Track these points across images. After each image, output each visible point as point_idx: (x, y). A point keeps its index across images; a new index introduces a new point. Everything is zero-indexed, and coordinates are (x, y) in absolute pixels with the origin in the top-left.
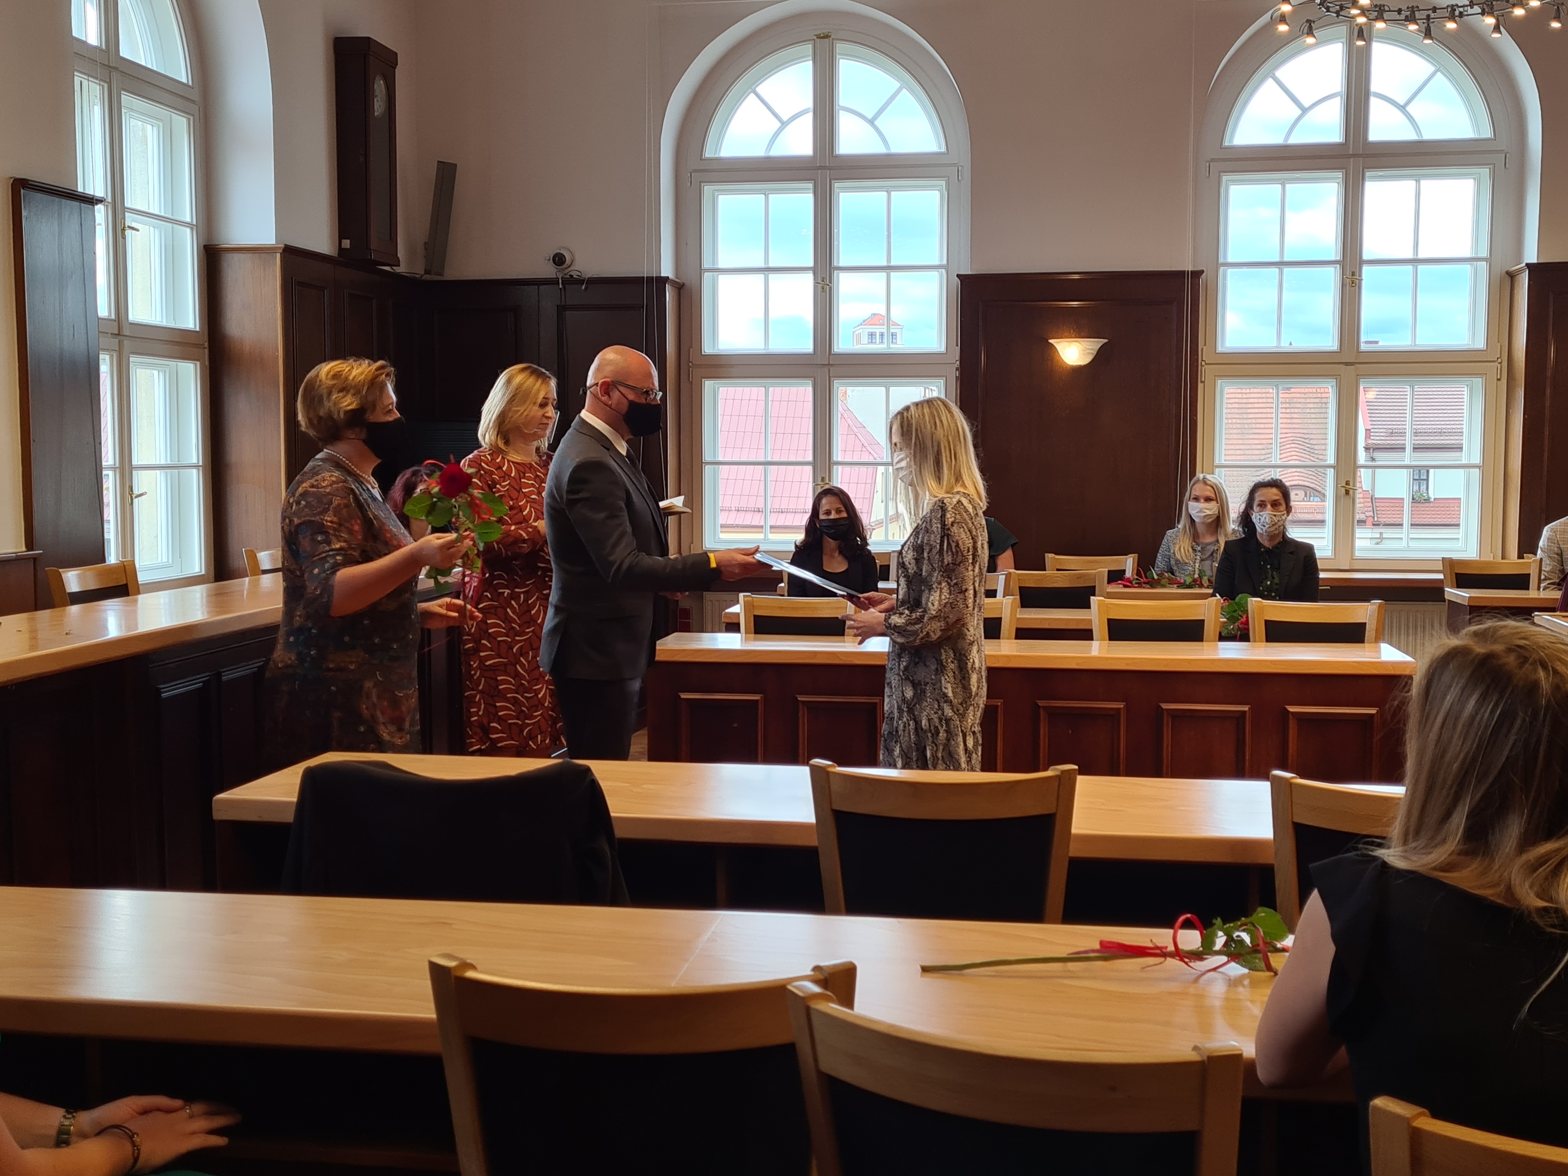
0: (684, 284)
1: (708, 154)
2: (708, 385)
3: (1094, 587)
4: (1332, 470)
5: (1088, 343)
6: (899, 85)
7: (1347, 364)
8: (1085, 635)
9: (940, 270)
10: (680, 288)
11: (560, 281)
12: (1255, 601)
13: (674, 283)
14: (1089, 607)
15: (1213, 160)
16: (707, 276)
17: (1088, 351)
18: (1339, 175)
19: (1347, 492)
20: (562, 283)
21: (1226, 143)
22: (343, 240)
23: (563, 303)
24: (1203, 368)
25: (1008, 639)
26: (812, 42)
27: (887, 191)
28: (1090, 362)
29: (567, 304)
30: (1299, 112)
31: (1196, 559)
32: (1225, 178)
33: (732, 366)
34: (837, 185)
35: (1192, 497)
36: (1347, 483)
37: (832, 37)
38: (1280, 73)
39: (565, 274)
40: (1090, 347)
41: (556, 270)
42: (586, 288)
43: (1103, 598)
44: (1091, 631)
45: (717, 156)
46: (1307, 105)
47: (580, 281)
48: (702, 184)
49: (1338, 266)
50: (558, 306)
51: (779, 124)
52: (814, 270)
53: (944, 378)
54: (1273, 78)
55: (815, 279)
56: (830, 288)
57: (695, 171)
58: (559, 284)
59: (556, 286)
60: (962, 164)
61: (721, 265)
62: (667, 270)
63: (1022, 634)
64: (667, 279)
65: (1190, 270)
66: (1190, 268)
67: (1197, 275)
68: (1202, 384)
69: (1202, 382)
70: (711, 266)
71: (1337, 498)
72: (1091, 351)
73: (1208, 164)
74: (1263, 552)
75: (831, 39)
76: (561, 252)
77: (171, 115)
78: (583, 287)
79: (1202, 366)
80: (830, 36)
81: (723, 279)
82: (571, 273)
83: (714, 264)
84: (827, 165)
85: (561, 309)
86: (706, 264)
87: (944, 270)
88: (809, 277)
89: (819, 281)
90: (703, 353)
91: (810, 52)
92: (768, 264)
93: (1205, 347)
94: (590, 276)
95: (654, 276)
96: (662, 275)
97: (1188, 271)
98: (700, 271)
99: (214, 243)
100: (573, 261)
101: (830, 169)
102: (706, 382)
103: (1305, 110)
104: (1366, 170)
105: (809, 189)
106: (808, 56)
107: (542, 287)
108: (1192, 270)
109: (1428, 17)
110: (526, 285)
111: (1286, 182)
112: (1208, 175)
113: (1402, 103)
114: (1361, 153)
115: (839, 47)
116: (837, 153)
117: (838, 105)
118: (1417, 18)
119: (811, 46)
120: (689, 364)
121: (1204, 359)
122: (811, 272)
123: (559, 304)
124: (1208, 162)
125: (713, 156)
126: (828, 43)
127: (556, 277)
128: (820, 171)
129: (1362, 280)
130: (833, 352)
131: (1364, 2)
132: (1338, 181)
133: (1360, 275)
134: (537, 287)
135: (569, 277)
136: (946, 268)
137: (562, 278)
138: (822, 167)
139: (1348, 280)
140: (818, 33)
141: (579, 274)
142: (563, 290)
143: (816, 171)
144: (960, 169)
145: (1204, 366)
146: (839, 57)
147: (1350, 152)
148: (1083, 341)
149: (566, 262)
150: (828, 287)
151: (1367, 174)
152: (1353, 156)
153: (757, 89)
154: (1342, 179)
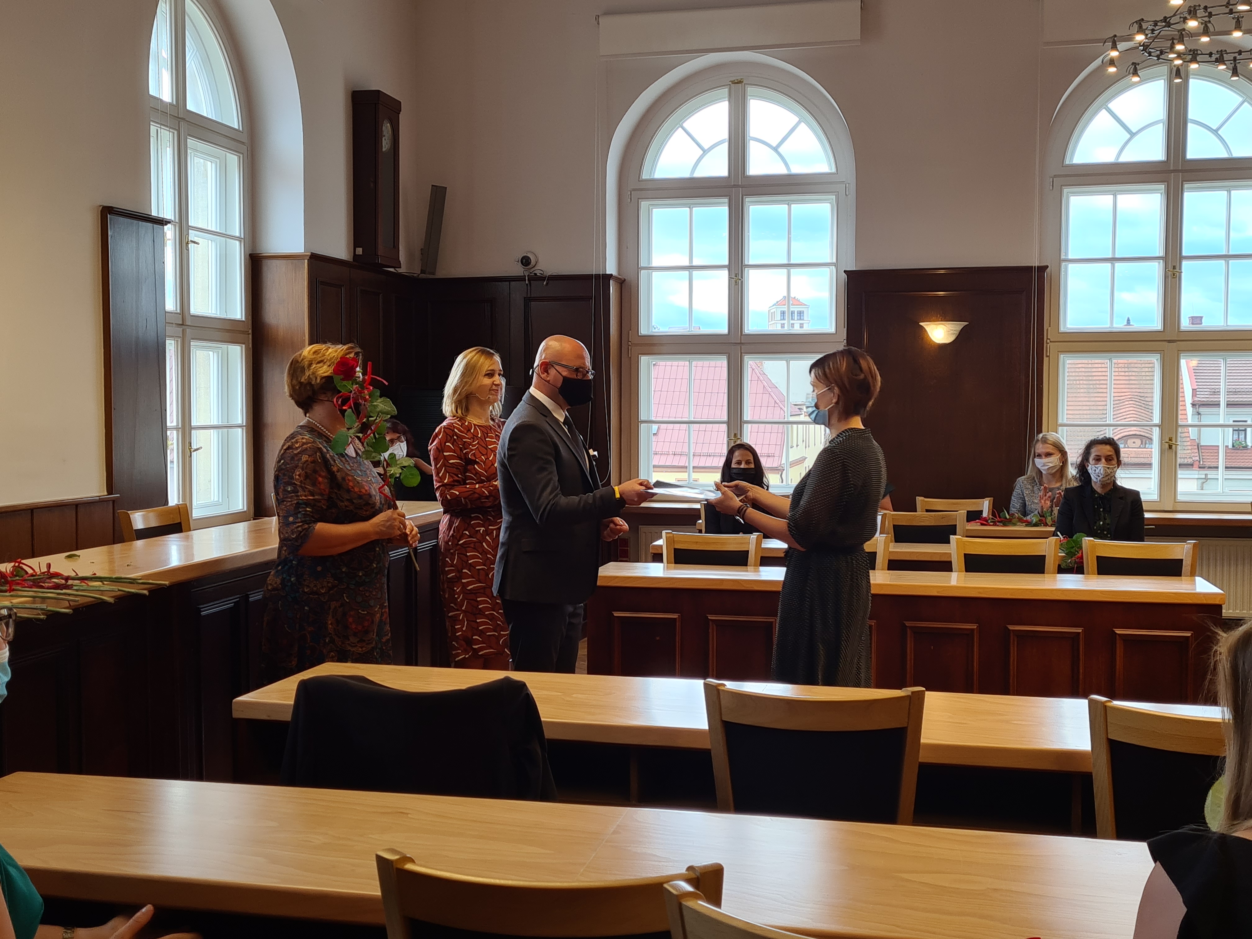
0: (625, 280)
1: (645, 176)
2: (644, 359)
3: (956, 525)
4: (1158, 428)
5: (953, 326)
6: (798, 119)
7: (1169, 341)
8: (945, 566)
9: (831, 267)
10: (622, 283)
11: (527, 278)
12: (1089, 540)
13: (616, 279)
14: (949, 543)
15: (1055, 176)
16: (643, 273)
17: (952, 332)
18: (1162, 187)
19: (1170, 447)
20: (528, 280)
21: (1067, 162)
22: (357, 248)
23: (529, 296)
24: (1048, 345)
25: (882, 569)
26: (729, 87)
27: (788, 204)
28: (953, 341)
29: (532, 296)
30: (1128, 136)
32: (1066, 190)
33: (662, 344)
34: (747, 200)
35: (1037, 453)
36: (1170, 440)
38: (1112, 105)
39: (531, 273)
40: (953, 329)
41: (523, 270)
42: (547, 284)
43: (960, 537)
44: (950, 562)
45: (652, 177)
46: (1134, 131)
47: (542, 278)
48: (640, 200)
49: (1162, 261)
50: (525, 298)
51: (702, 152)
52: (729, 267)
54: (1106, 109)
55: (729, 275)
56: (742, 282)
57: (634, 190)
58: (525, 280)
59: (523, 282)
60: (849, 182)
61: (655, 264)
62: (611, 268)
63: (895, 565)
64: (611, 276)
65: (1036, 265)
66: (1036, 264)
67: (1042, 269)
68: (1048, 358)
69: (1047, 356)
70: (646, 265)
71: (1162, 452)
72: (955, 332)
73: (1051, 179)
74: (1097, 498)
75: (743, 84)
76: (528, 255)
77: (226, 154)
78: (545, 283)
80: (743, 82)
81: (655, 275)
82: (535, 272)
83: (648, 263)
84: (740, 184)
85: (528, 301)
86: (643, 264)
87: (834, 267)
88: (725, 273)
89: (733, 277)
90: (640, 334)
91: (727, 94)
92: (692, 263)
93: (1049, 328)
94: (550, 274)
95: (601, 273)
96: (607, 273)
97: (1035, 267)
98: (638, 269)
99: (257, 252)
100: (537, 262)
101: (742, 187)
102: (642, 357)
103: (1133, 135)
104: (1184, 183)
105: (725, 203)
106: (725, 98)
107: (513, 283)
108: (1039, 265)
109: (1235, 59)
110: (500, 282)
111: (1117, 193)
112: (1051, 188)
113: (1214, 128)
114: (1180, 168)
115: (750, 90)
116: (748, 174)
117: (749, 136)
118: (1225, 59)
119: (727, 89)
120: (628, 343)
121: (1049, 338)
122: (727, 269)
123: (526, 296)
124: (1051, 177)
125: (648, 178)
126: (740, 87)
127: (523, 275)
128: (734, 189)
129: (1181, 272)
130: (743, 333)
131: (1180, 47)
132: (1161, 192)
133: (1180, 268)
134: (508, 283)
135: (533, 275)
136: (836, 265)
137: (528, 276)
138: (735, 186)
139: (1170, 272)
140: (732, 79)
141: (542, 273)
142: (529, 285)
143: (731, 189)
144: (847, 186)
145: (1048, 343)
146: (750, 98)
147: (1172, 168)
148: (949, 324)
149: (532, 264)
150: (740, 281)
151: (1186, 186)
152: (1174, 171)
153: (684, 125)
154: (1164, 190)
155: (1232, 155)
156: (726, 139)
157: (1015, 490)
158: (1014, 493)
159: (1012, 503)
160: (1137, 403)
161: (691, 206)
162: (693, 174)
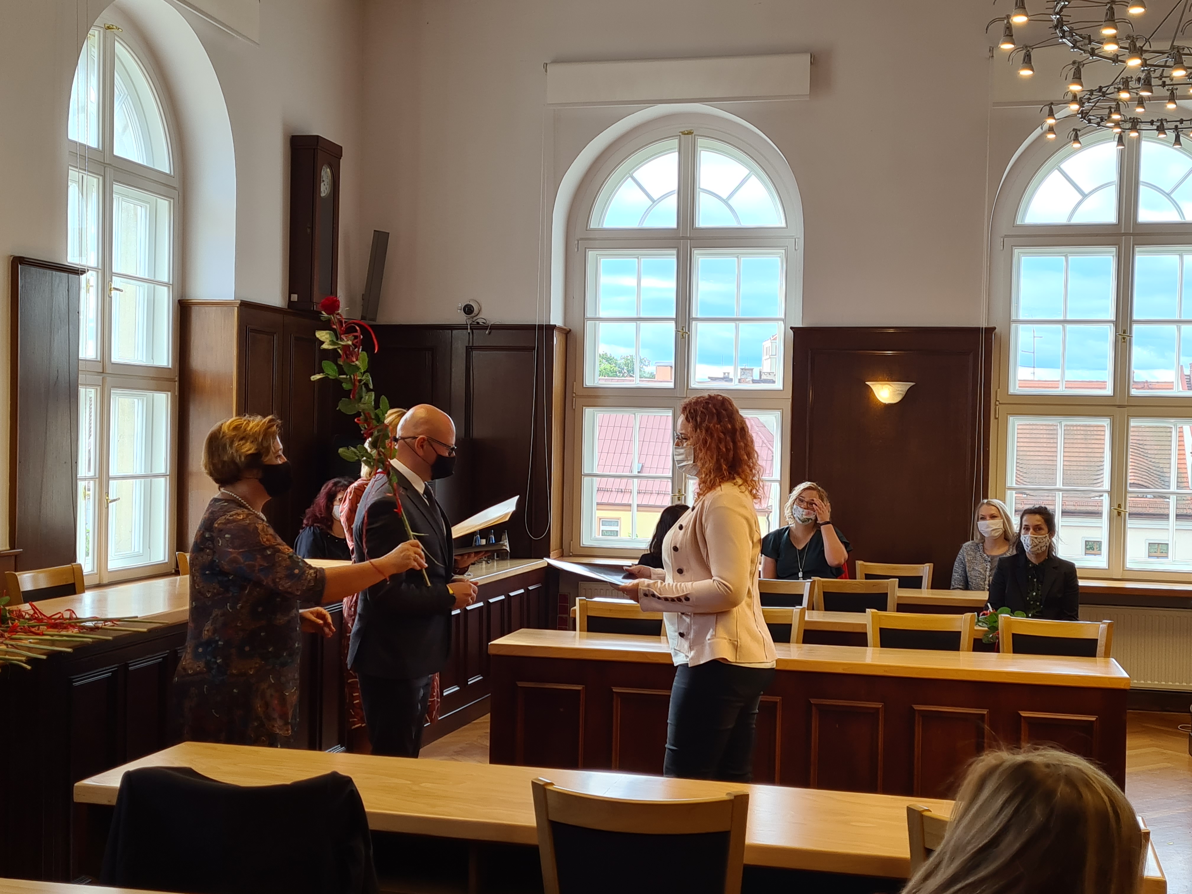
0: (570, 330)
1: (593, 225)
2: (588, 412)
3: (887, 594)
4: (1107, 494)
5: (898, 386)
6: (748, 172)
7: (1119, 406)
8: (860, 640)
9: (780, 322)
10: (567, 333)
11: (469, 327)
12: (1005, 617)
13: (560, 329)
15: (1006, 236)
16: (589, 324)
17: (898, 392)
18: (1114, 249)
19: (1121, 514)
20: (470, 329)
21: (1019, 222)
22: (292, 295)
23: (471, 345)
24: (997, 407)
25: (795, 643)
26: (678, 137)
27: (738, 257)
28: (900, 401)
29: (474, 345)
30: (1080, 197)
31: (987, 568)
32: (1016, 251)
33: (606, 397)
34: (696, 252)
35: (980, 517)
36: (1121, 507)
37: (695, 133)
38: (1064, 166)
39: (473, 322)
40: (900, 389)
41: (466, 318)
42: (490, 333)
44: (866, 635)
45: (600, 227)
46: (1086, 192)
47: (484, 327)
48: (587, 250)
49: (1112, 324)
50: (466, 347)
51: (651, 203)
52: (676, 320)
53: (781, 411)
54: (1058, 170)
55: (676, 328)
56: (689, 336)
57: (582, 239)
58: (467, 329)
59: (465, 331)
60: (798, 237)
61: (602, 314)
62: (556, 319)
63: (809, 637)
64: (554, 327)
65: (984, 327)
66: (984, 325)
67: (990, 331)
68: (996, 420)
69: (996, 418)
70: (593, 316)
71: (1112, 519)
72: (901, 392)
73: (1002, 239)
74: (1031, 568)
75: (693, 135)
76: (471, 303)
77: (156, 200)
78: (487, 332)
79: (996, 405)
80: (693, 133)
81: (602, 325)
82: (478, 321)
83: (596, 314)
84: (688, 236)
85: (469, 349)
86: (589, 314)
87: (782, 322)
88: (673, 324)
89: (680, 330)
90: (584, 386)
91: (677, 145)
92: (640, 315)
93: (999, 390)
94: (492, 323)
95: (544, 324)
96: (552, 323)
97: (982, 328)
98: (584, 319)
99: (187, 298)
100: (480, 311)
101: (691, 239)
102: (586, 409)
103: (1085, 196)
104: (1135, 246)
105: (673, 255)
106: (675, 148)
107: (454, 332)
108: (987, 326)
110: (441, 329)
111: (1068, 255)
112: (1002, 249)
113: (1167, 192)
114: (1131, 232)
115: (700, 141)
116: (697, 226)
117: (699, 188)
119: (677, 140)
120: (572, 395)
121: (998, 399)
122: (674, 322)
123: (467, 345)
124: (1002, 237)
125: (596, 227)
126: (690, 138)
127: (465, 323)
128: (682, 241)
129: (1132, 337)
130: (690, 388)
131: (1116, 117)
132: (1112, 254)
133: (1131, 332)
134: (450, 331)
135: (475, 323)
136: (784, 320)
137: (470, 324)
138: (683, 238)
139: (1120, 336)
140: (682, 130)
141: (484, 321)
142: (471, 334)
143: (679, 241)
144: (797, 240)
146: (701, 149)
147: (1123, 231)
148: (894, 384)
149: (475, 312)
150: (687, 335)
151: (1137, 249)
152: (1125, 234)
153: (634, 175)
154: (1115, 253)
155: (1184, 218)
156: (675, 190)
157: (959, 556)
158: (957, 558)
159: (954, 568)
161: (640, 257)
162: (642, 224)
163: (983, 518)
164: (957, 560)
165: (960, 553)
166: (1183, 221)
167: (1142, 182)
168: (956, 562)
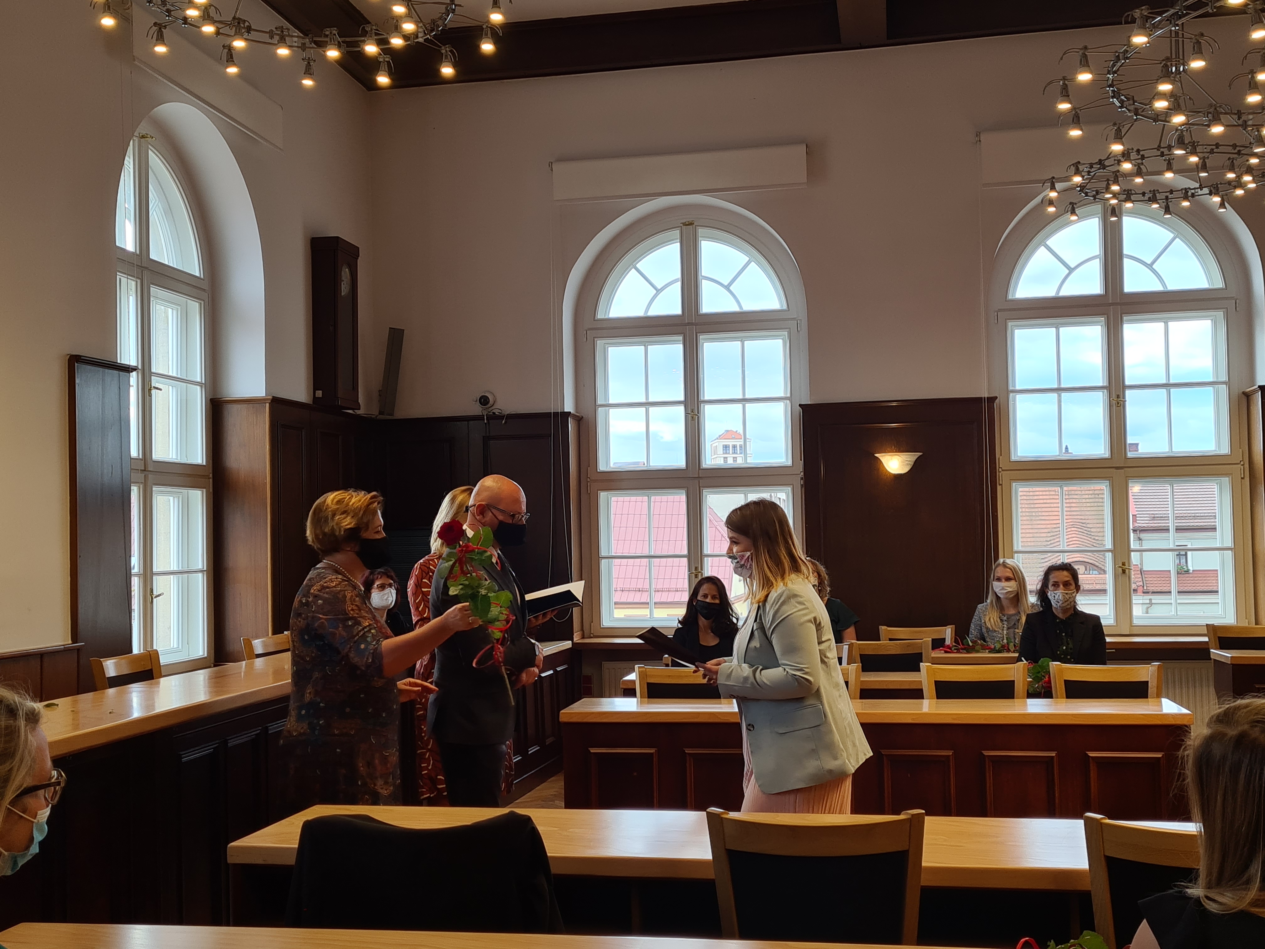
0: (583, 417)
1: (600, 315)
2: (603, 495)
3: (922, 654)
4: (1110, 553)
5: (907, 456)
6: (748, 259)
7: (1116, 468)
8: (916, 694)
9: (785, 401)
10: (580, 420)
11: (485, 417)
13: (575, 416)
14: (919, 671)
15: (1000, 310)
16: (600, 410)
17: (907, 462)
18: (1102, 319)
19: (1124, 571)
20: (487, 419)
21: (1010, 297)
22: (316, 391)
23: (488, 435)
24: (1001, 474)
26: (679, 228)
27: (741, 341)
28: (909, 471)
29: (491, 435)
30: (1067, 271)
31: (1003, 627)
33: (622, 480)
34: (702, 337)
35: (996, 578)
36: (1123, 564)
37: (695, 224)
38: (1050, 242)
39: (489, 412)
40: (908, 459)
41: (482, 409)
42: (506, 422)
43: (929, 664)
44: (922, 690)
45: (607, 317)
46: (1072, 266)
47: (501, 417)
48: (596, 339)
49: (1106, 390)
50: (483, 437)
51: (655, 292)
52: (685, 403)
53: (792, 486)
54: (1045, 246)
55: (685, 410)
56: (699, 417)
57: (590, 329)
58: (484, 419)
59: (482, 422)
60: (800, 318)
61: (612, 401)
62: (569, 406)
64: (569, 413)
65: (986, 397)
66: (986, 395)
67: (992, 400)
68: (1001, 486)
70: (603, 403)
71: (1114, 577)
72: (909, 463)
73: (996, 313)
74: (1058, 622)
75: (694, 226)
76: (486, 395)
77: (187, 301)
78: (503, 422)
79: (999, 472)
80: (693, 224)
82: (494, 411)
83: (605, 400)
84: (694, 321)
85: (487, 439)
86: (600, 401)
87: (788, 401)
88: (681, 409)
89: (689, 412)
90: (598, 471)
91: (678, 236)
92: (649, 399)
93: (1001, 457)
94: (508, 413)
95: (560, 411)
96: (566, 411)
98: (596, 406)
99: (218, 397)
100: (495, 401)
101: (696, 324)
102: (601, 493)
103: (1071, 270)
104: (1123, 315)
105: (680, 341)
106: (677, 239)
107: (471, 423)
108: (988, 396)
109: (1167, 198)
110: (459, 421)
111: (1059, 326)
112: (996, 322)
113: (1148, 262)
114: (1118, 301)
115: (701, 231)
116: (701, 312)
117: (701, 276)
118: (1158, 198)
119: (678, 231)
120: (587, 480)
121: (1001, 467)
122: (683, 405)
123: (484, 435)
124: (996, 311)
125: (604, 317)
126: (692, 229)
127: (481, 414)
128: (687, 327)
129: (1125, 401)
130: (701, 468)
131: (1115, 188)
132: (1101, 324)
133: (1124, 397)
134: (467, 423)
135: (492, 414)
136: (790, 399)
137: (486, 415)
138: (689, 324)
139: (1114, 401)
140: (684, 221)
141: (501, 412)
142: (487, 424)
143: (684, 326)
144: (798, 321)
145: (1000, 472)
146: (701, 239)
147: (1111, 302)
148: (904, 455)
149: (490, 403)
150: (696, 417)
151: (1125, 318)
152: (1112, 304)
153: (637, 266)
154: (1104, 323)
155: (1167, 288)
156: (678, 279)
157: (974, 617)
158: (973, 619)
159: (971, 630)
160: (1080, 530)
161: (646, 344)
162: (647, 312)
163: (999, 579)
164: (973, 621)
165: (976, 614)
166: (1166, 289)
167: (1126, 255)
168: (972, 624)
